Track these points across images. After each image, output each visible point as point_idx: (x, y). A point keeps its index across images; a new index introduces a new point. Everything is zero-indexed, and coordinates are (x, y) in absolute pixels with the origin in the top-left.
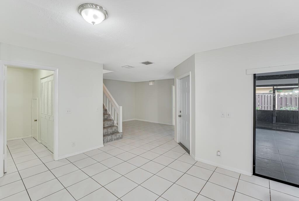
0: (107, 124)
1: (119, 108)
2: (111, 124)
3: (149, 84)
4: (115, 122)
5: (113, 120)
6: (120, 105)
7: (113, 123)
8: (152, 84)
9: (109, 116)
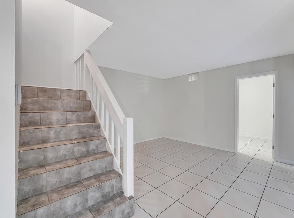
0: (91, 170)
1: (125, 122)
2: (104, 166)
3: (188, 80)
4: (117, 161)
5: (112, 155)
6: (127, 115)
7: (112, 163)
8: (193, 79)
9: (101, 143)
